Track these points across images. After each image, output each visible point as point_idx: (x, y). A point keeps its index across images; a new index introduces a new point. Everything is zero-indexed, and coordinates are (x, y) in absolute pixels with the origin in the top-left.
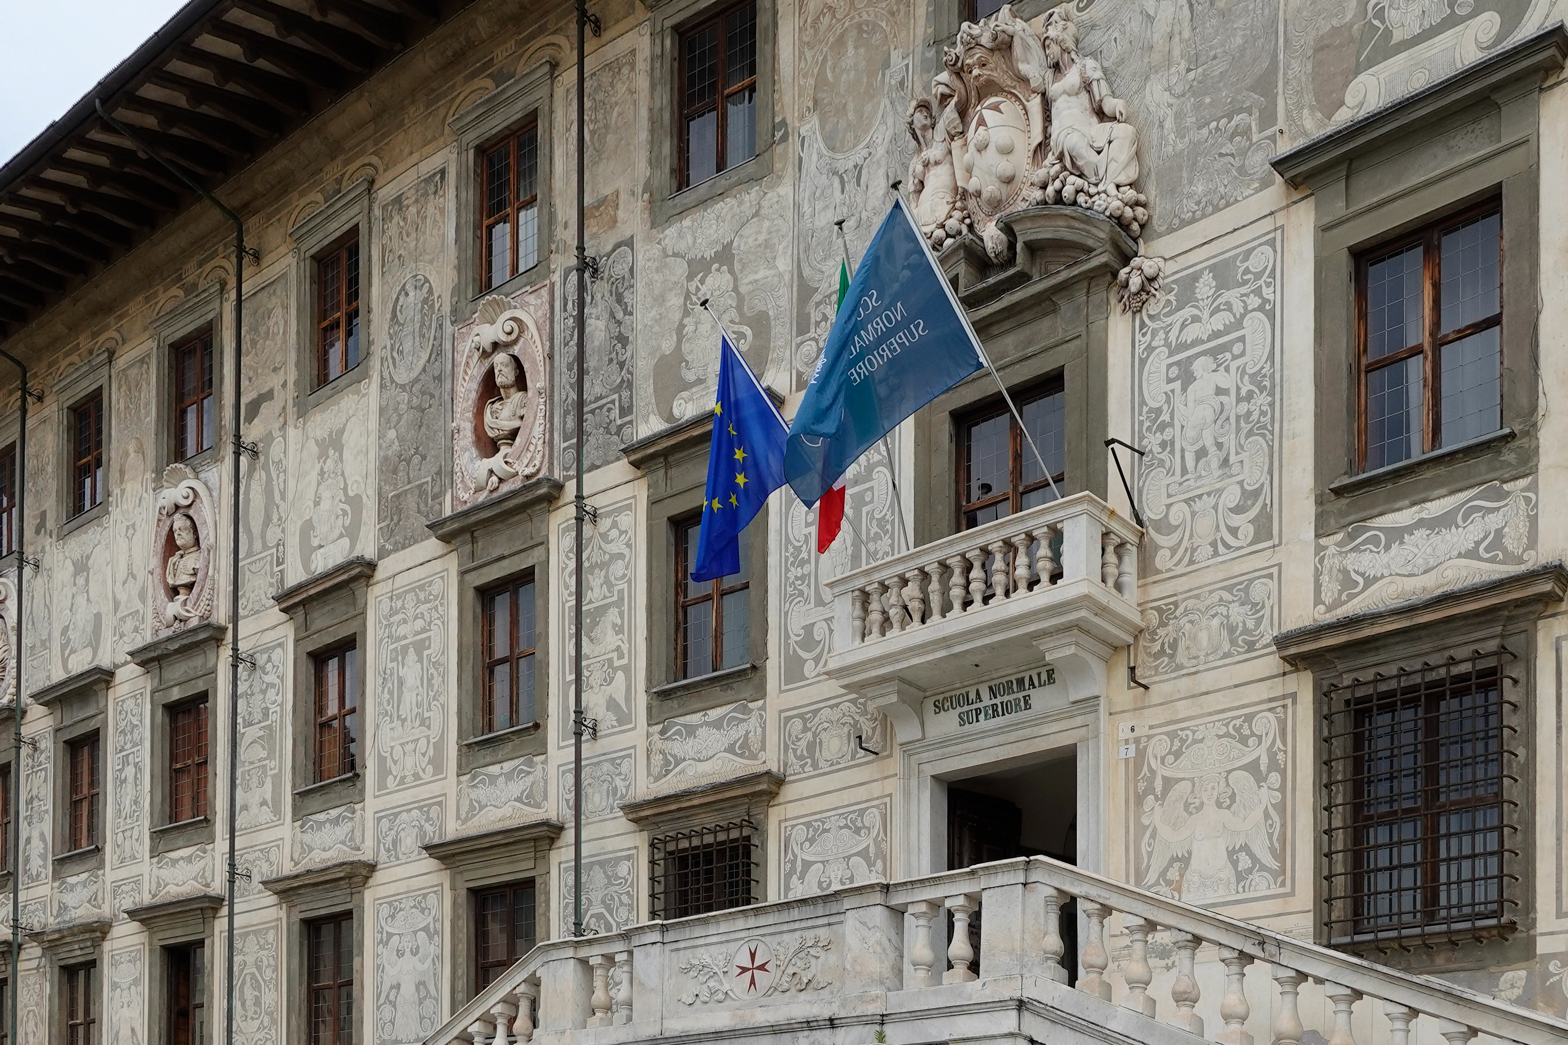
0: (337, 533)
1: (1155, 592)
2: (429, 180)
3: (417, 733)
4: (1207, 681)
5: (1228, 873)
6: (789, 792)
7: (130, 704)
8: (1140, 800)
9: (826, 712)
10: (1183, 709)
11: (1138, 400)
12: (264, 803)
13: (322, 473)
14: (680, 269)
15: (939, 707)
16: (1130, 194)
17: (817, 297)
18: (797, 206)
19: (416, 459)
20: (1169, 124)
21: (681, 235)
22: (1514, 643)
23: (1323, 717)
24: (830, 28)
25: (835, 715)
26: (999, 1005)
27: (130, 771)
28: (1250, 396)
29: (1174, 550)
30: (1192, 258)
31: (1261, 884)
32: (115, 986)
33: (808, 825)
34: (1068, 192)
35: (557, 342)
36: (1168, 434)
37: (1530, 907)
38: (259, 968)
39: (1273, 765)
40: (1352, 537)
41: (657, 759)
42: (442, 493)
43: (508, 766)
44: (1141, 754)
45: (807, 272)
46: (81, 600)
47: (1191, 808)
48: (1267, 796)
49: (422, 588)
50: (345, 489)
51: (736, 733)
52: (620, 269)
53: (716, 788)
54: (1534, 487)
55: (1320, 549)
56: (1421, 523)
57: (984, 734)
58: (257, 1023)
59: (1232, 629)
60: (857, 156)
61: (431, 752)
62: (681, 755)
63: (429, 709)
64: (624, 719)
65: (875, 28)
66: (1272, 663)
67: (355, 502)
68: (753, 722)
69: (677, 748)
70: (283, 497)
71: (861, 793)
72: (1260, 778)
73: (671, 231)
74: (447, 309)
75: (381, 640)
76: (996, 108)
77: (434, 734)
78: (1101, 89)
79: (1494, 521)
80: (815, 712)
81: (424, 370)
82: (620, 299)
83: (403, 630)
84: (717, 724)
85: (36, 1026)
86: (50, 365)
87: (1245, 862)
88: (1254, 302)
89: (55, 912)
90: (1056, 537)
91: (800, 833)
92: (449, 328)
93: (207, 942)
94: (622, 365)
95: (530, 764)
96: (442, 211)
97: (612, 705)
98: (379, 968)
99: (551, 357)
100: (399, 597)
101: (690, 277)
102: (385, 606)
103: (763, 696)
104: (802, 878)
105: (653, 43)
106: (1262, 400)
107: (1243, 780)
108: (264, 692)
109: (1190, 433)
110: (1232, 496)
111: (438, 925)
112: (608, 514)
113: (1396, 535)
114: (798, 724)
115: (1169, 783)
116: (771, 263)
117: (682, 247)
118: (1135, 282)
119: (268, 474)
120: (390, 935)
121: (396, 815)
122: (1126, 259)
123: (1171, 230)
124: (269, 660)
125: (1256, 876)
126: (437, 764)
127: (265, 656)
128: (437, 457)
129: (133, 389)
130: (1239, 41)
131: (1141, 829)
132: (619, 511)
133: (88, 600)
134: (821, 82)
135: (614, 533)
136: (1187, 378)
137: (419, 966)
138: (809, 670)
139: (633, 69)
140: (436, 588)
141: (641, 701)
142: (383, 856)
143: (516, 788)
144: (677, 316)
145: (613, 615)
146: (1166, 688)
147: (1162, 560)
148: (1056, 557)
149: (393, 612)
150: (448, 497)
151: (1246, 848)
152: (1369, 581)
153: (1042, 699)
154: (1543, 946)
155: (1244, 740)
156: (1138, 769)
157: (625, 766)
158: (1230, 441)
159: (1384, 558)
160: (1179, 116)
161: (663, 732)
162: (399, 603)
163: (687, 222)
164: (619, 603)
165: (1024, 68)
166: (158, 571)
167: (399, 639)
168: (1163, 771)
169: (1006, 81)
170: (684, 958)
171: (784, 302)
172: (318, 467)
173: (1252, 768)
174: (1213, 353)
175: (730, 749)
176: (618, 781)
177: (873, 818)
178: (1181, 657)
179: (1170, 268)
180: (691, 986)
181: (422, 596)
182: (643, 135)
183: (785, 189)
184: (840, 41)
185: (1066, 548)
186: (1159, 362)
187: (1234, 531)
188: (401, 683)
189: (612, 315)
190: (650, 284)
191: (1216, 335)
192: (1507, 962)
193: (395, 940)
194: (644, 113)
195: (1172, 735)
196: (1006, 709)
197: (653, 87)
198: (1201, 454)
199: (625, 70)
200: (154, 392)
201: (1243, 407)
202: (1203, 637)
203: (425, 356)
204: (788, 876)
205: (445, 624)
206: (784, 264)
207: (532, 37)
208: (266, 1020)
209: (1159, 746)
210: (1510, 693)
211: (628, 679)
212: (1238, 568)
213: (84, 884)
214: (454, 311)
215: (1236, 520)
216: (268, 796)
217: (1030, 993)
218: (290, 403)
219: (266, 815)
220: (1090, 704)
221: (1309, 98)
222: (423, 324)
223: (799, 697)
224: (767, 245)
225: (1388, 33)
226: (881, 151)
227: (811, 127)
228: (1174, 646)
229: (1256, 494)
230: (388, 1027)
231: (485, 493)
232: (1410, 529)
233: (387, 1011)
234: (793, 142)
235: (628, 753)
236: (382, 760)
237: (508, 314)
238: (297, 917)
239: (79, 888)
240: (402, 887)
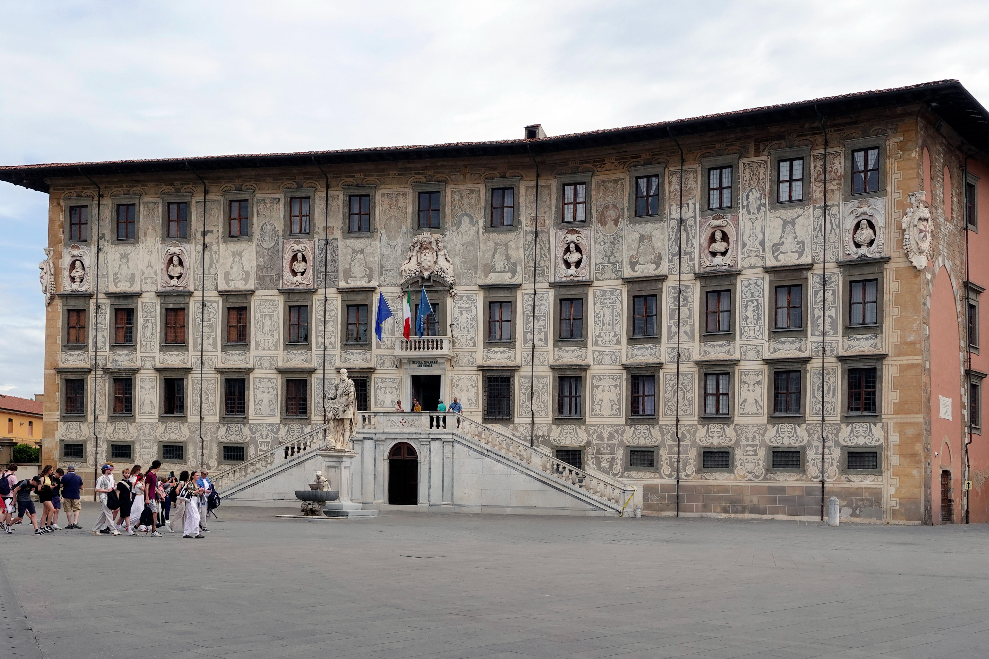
0: (240, 279)
1: (455, 350)
2: (275, 199)
3: (269, 338)
4: (465, 368)
5: (468, 403)
6: (377, 371)
7: (149, 304)
8: (452, 387)
9: (386, 357)
10: (460, 372)
11: (453, 315)
12: (209, 344)
13: (233, 260)
14: (350, 251)
15: (413, 363)
16: (453, 279)
17: (384, 269)
18: (380, 248)
19: (270, 269)
20: (459, 266)
21: (351, 243)
22: (512, 374)
23: (484, 380)
24: (388, 214)
25: (389, 358)
26: (450, 434)
27: (150, 325)
28: (472, 321)
29: (459, 344)
30: (463, 292)
31: (473, 406)
32: (142, 388)
33: (382, 379)
34: (442, 276)
35: (316, 255)
36: (458, 322)
37: (514, 416)
38: (208, 390)
39: (475, 386)
40: (489, 350)
41: (343, 358)
42: (279, 280)
43: (299, 352)
44: (452, 379)
45: (382, 262)
46: (124, 267)
47: (461, 390)
48: (474, 391)
49: (271, 301)
50: (243, 268)
51: (364, 357)
52: (335, 244)
53: (361, 369)
54: (515, 350)
55: (484, 351)
56: (499, 351)
57: (422, 369)
58: (207, 405)
59: (469, 361)
60: (395, 243)
61: (274, 343)
62: (349, 358)
63: (273, 332)
64: (334, 347)
65: (399, 219)
66: (476, 368)
67: (247, 273)
68: (368, 355)
69: (348, 357)
70: (217, 262)
71: (395, 375)
72: (473, 388)
73: (348, 241)
74: (281, 234)
75: (257, 311)
76: (428, 253)
77: (275, 338)
78: (447, 256)
79: (510, 354)
80: (384, 356)
81: (273, 247)
82: (334, 251)
83: (264, 311)
84: (359, 354)
85: (101, 396)
86: (106, 187)
87: (470, 402)
88: (473, 305)
89: (111, 361)
90: (442, 342)
91: (379, 381)
92: (281, 240)
93: (185, 380)
94: (335, 267)
95: (306, 352)
96: (279, 209)
97: (331, 343)
98: (255, 395)
99: (314, 258)
100: (263, 302)
101: (353, 253)
102: (258, 303)
103: (371, 350)
104: (380, 390)
105: (344, 197)
106: (474, 322)
107: (470, 387)
108: (209, 314)
109: (462, 323)
110: (469, 337)
111: (276, 387)
112: (330, 300)
113: (495, 352)
114: (379, 358)
115: (457, 385)
116: (374, 257)
117: (351, 245)
118: (453, 294)
119: (211, 253)
120: (259, 387)
121: (262, 357)
122: (451, 288)
123: (459, 286)
124: (211, 305)
125: (472, 404)
126: (276, 346)
127: (210, 304)
128: (277, 271)
129: (151, 210)
130: (471, 257)
131: (452, 393)
132: (334, 300)
133: (128, 267)
134: (386, 224)
135: (332, 304)
136: (462, 314)
137: (270, 396)
138: (382, 346)
139: (338, 200)
140: (276, 302)
141: (339, 345)
142: (257, 367)
143: (302, 357)
144: (350, 261)
145: (331, 323)
146: (457, 368)
147: (457, 345)
148: (441, 345)
149: (261, 305)
150: (281, 281)
151: (471, 399)
152: (491, 359)
153: (434, 366)
154: (515, 422)
155: (471, 380)
156: (452, 382)
157: (334, 358)
158: (469, 327)
159: (493, 355)
160: (461, 266)
161: (345, 353)
162: (263, 303)
163: (352, 241)
164: (333, 321)
165: (433, 246)
166: (165, 269)
167: (263, 312)
168: (456, 383)
169: (429, 247)
170: (388, 418)
171: (377, 267)
172: (232, 259)
173: (472, 385)
174: (467, 311)
175: (363, 360)
176: (332, 361)
177: (397, 380)
178: (460, 363)
179: (459, 292)
180: (389, 424)
181: (271, 303)
182: (341, 216)
183: (377, 243)
184: (391, 217)
185: (444, 344)
186: (456, 309)
187: (469, 343)
188: (264, 324)
189: (332, 254)
190: (342, 251)
191: (466, 308)
192: (510, 424)
193: (261, 389)
194: (341, 211)
195: (458, 377)
196: (428, 366)
197: (344, 206)
198: (464, 328)
199: (336, 199)
200: (161, 214)
201: (471, 322)
202: (464, 361)
203: (273, 244)
204: (377, 389)
205: (279, 313)
206: (377, 259)
207: (308, 179)
208: (211, 404)
209: (456, 378)
210: (512, 382)
211: (335, 338)
212: (470, 350)
213: (126, 355)
214: (283, 236)
215: (470, 342)
216: (211, 343)
217: (454, 432)
218: (220, 237)
219: (210, 348)
220: (444, 369)
221: (483, 273)
222: (272, 235)
223: (379, 352)
224: (372, 253)
225: (495, 269)
226: (400, 245)
227: (383, 232)
228: (459, 361)
229: (473, 338)
230: (258, 411)
231: (294, 286)
232: (498, 352)
233: (258, 407)
234: (379, 234)
235: (336, 355)
236: (257, 343)
237: (303, 245)
238: (224, 377)
239: (123, 356)
240: (264, 375)
